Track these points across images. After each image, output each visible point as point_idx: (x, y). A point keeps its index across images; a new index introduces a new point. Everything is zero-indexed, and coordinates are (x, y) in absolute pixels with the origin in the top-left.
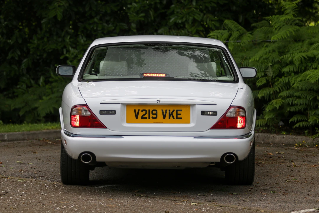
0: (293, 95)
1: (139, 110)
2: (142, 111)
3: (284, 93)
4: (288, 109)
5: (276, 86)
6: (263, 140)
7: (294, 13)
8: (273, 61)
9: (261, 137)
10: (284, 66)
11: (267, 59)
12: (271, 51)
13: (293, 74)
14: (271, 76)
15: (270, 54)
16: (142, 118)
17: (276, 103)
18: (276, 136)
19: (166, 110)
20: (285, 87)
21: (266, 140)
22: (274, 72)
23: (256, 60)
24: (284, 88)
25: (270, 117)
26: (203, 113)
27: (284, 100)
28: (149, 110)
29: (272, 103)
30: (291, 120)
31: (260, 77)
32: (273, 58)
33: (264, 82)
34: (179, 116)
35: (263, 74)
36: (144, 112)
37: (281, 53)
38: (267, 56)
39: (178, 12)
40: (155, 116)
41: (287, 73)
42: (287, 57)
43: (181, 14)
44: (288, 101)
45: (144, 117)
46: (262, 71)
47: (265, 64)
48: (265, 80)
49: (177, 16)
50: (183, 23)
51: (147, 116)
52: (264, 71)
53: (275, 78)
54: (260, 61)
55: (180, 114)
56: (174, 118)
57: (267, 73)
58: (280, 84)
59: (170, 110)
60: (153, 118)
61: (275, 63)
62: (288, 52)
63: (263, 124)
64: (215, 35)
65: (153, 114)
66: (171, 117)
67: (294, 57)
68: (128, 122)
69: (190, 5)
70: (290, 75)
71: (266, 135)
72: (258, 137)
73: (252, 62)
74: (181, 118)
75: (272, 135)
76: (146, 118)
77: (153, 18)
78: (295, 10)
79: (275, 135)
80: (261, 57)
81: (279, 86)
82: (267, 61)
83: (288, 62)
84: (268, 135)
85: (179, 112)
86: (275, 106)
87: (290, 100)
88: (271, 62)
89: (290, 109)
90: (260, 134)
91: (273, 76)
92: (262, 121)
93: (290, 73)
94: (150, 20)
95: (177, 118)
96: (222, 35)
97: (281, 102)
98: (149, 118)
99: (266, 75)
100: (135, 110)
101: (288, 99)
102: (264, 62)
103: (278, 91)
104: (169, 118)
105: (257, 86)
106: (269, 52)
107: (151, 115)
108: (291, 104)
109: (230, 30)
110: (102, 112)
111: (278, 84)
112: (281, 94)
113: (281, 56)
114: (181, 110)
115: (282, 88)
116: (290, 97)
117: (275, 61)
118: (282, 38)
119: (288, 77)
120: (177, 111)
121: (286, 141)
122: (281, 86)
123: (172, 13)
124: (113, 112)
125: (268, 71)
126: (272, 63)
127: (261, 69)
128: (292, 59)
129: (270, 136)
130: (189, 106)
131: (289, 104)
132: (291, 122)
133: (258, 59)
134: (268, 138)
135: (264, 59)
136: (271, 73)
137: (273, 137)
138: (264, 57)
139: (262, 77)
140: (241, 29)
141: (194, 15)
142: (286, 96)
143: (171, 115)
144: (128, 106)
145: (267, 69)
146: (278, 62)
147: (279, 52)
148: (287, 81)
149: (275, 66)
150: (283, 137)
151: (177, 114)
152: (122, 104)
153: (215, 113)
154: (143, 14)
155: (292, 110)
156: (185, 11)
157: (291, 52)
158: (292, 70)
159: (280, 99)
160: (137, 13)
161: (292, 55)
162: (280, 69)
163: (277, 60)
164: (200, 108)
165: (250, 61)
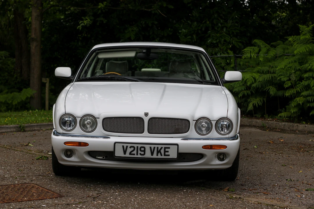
0: (312, 94)
3: (305, 93)
4: (308, 105)
5: (298, 87)
6: (289, 128)
7: (310, 34)
8: (295, 69)
9: (287, 125)
10: (303, 72)
11: (290, 67)
12: (293, 62)
13: (311, 79)
14: (294, 80)
15: (293, 64)
17: (300, 100)
18: (300, 125)
20: (304, 88)
21: (291, 128)
22: (296, 77)
23: (282, 68)
24: (304, 90)
25: (295, 111)
27: (305, 98)
29: (296, 100)
30: (311, 114)
31: (286, 81)
32: (295, 67)
33: (290, 84)
35: (288, 78)
37: (301, 63)
38: (291, 65)
39: (213, 36)
41: (307, 78)
42: (307, 66)
43: (215, 37)
44: (308, 99)
46: (287, 77)
47: (289, 71)
48: (290, 82)
49: (213, 38)
50: (217, 43)
52: (289, 76)
53: (297, 82)
54: (285, 69)
57: (291, 78)
58: (301, 86)
61: (297, 70)
62: (307, 62)
63: (288, 116)
64: (248, 50)
67: (313, 66)
69: (222, 31)
70: (310, 79)
71: (291, 124)
72: (284, 125)
73: (279, 69)
75: (296, 125)
77: (195, 40)
78: (311, 31)
79: (298, 124)
80: (285, 66)
81: (300, 87)
82: (291, 69)
83: (308, 69)
84: (292, 124)
86: (299, 102)
87: (310, 98)
88: (294, 69)
89: (310, 105)
90: (286, 123)
91: (295, 80)
92: (287, 113)
93: (309, 78)
94: (193, 41)
96: (254, 50)
97: (303, 100)
99: (290, 80)
101: (308, 98)
102: (289, 69)
103: (300, 91)
105: (285, 87)
106: (292, 62)
108: (310, 101)
109: (259, 46)
111: (299, 86)
112: (303, 94)
113: (301, 65)
115: (302, 89)
116: (310, 96)
117: (297, 69)
118: (303, 52)
119: (308, 81)
121: (308, 130)
122: (301, 88)
123: (209, 36)
125: (291, 76)
126: (294, 71)
127: (286, 75)
128: (311, 67)
129: (294, 125)
131: (309, 101)
132: (311, 115)
133: (283, 68)
134: (293, 126)
135: (288, 67)
136: (293, 78)
137: (297, 125)
138: (288, 66)
139: (288, 80)
140: (267, 46)
141: (225, 38)
142: (306, 95)
145: (290, 75)
146: (299, 70)
147: (299, 63)
148: (307, 84)
149: (297, 73)
150: (306, 126)
154: (190, 37)
155: (311, 106)
156: (218, 35)
157: (309, 62)
158: (311, 76)
159: (302, 97)
160: (186, 36)
161: (310, 64)
162: (301, 75)
163: (298, 68)
165: (277, 69)
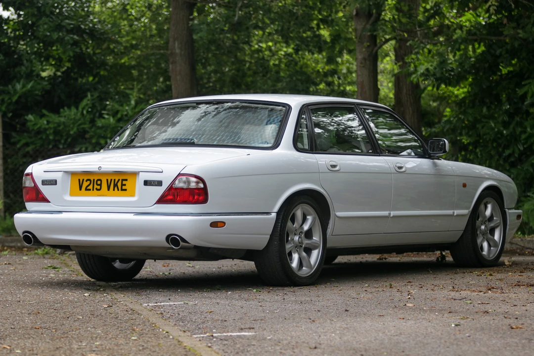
1: (83, 180)
2: (86, 181)
16: (86, 189)
19: (111, 180)
26: (146, 183)
28: (94, 180)
34: (124, 187)
36: (89, 182)
40: (99, 187)
45: (88, 188)
51: (91, 187)
55: (125, 185)
56: (118, 190)
59: (115, 180)
60: (97, 190)
65: (97, 185)
66: (116, 188)
68: (72, 195)
74: (126, 190)
76: (90, 190)
85: (124, 182)
95: (122, 190)
98: (93, 190)
100: (79, 180)
104: (114, 190)
107: (96, 186)
110: (44, 183)
114: (126, 180)
120: (123, 180)
124: (53, 182)
130: (135, 174)
143: (116, 185)
144: (73, 174)
151: (123, 185)
152: (65, 172)
153: (159, 183)
164: (143, 177)
